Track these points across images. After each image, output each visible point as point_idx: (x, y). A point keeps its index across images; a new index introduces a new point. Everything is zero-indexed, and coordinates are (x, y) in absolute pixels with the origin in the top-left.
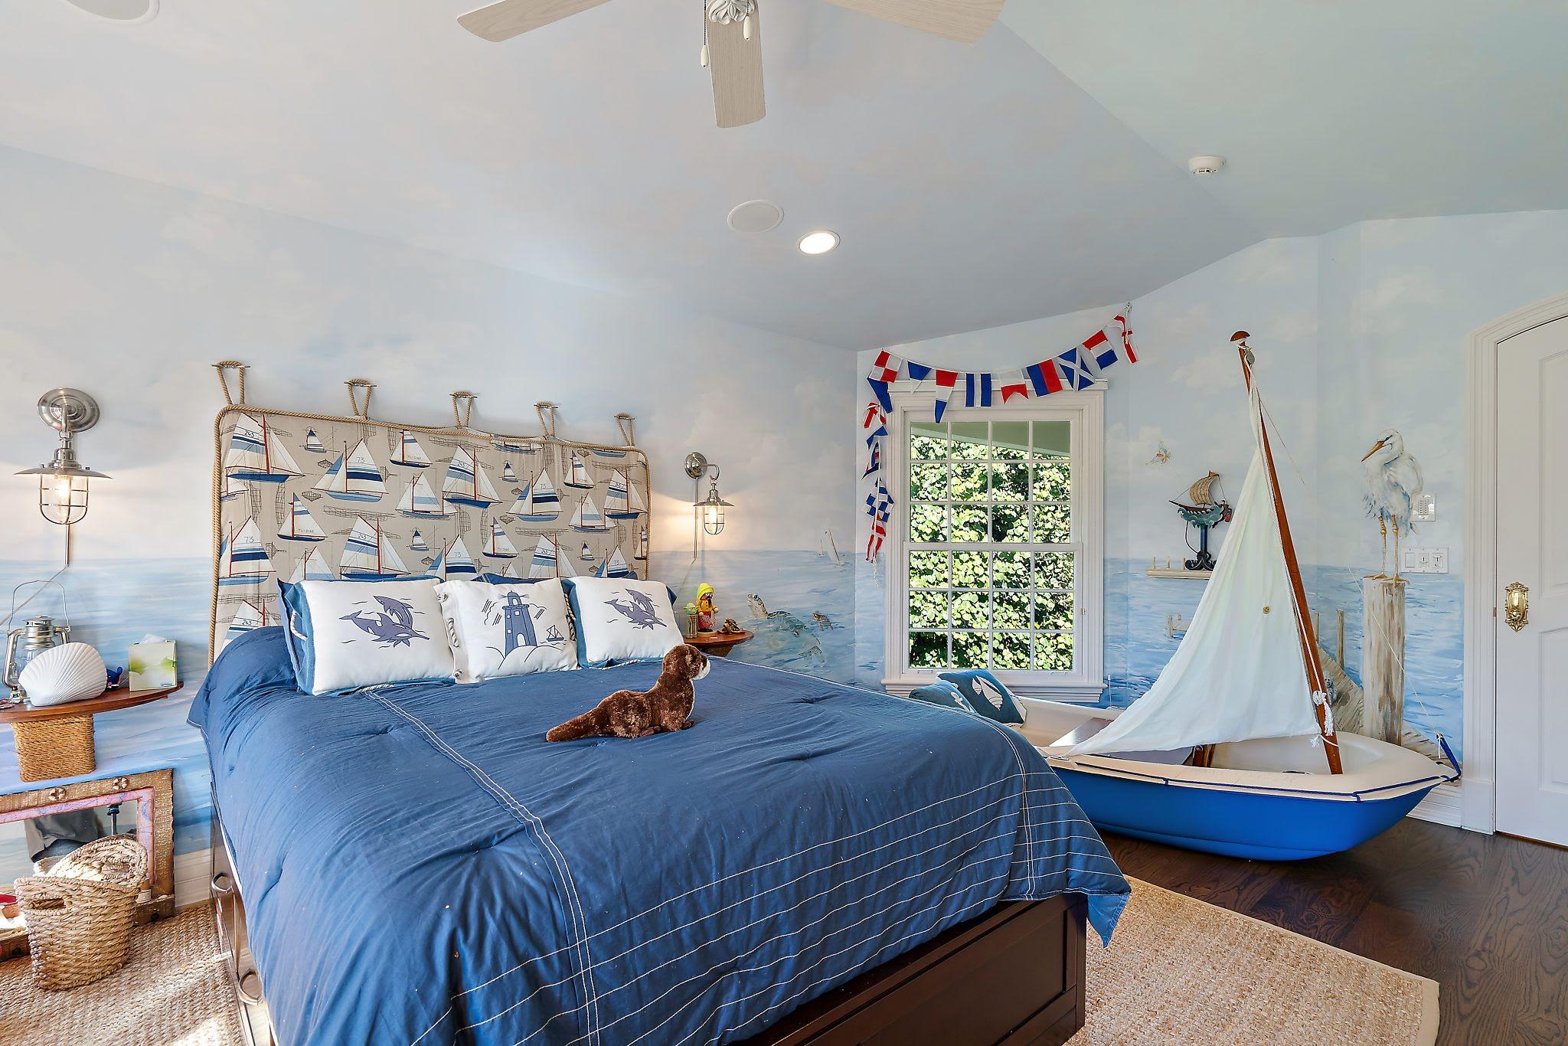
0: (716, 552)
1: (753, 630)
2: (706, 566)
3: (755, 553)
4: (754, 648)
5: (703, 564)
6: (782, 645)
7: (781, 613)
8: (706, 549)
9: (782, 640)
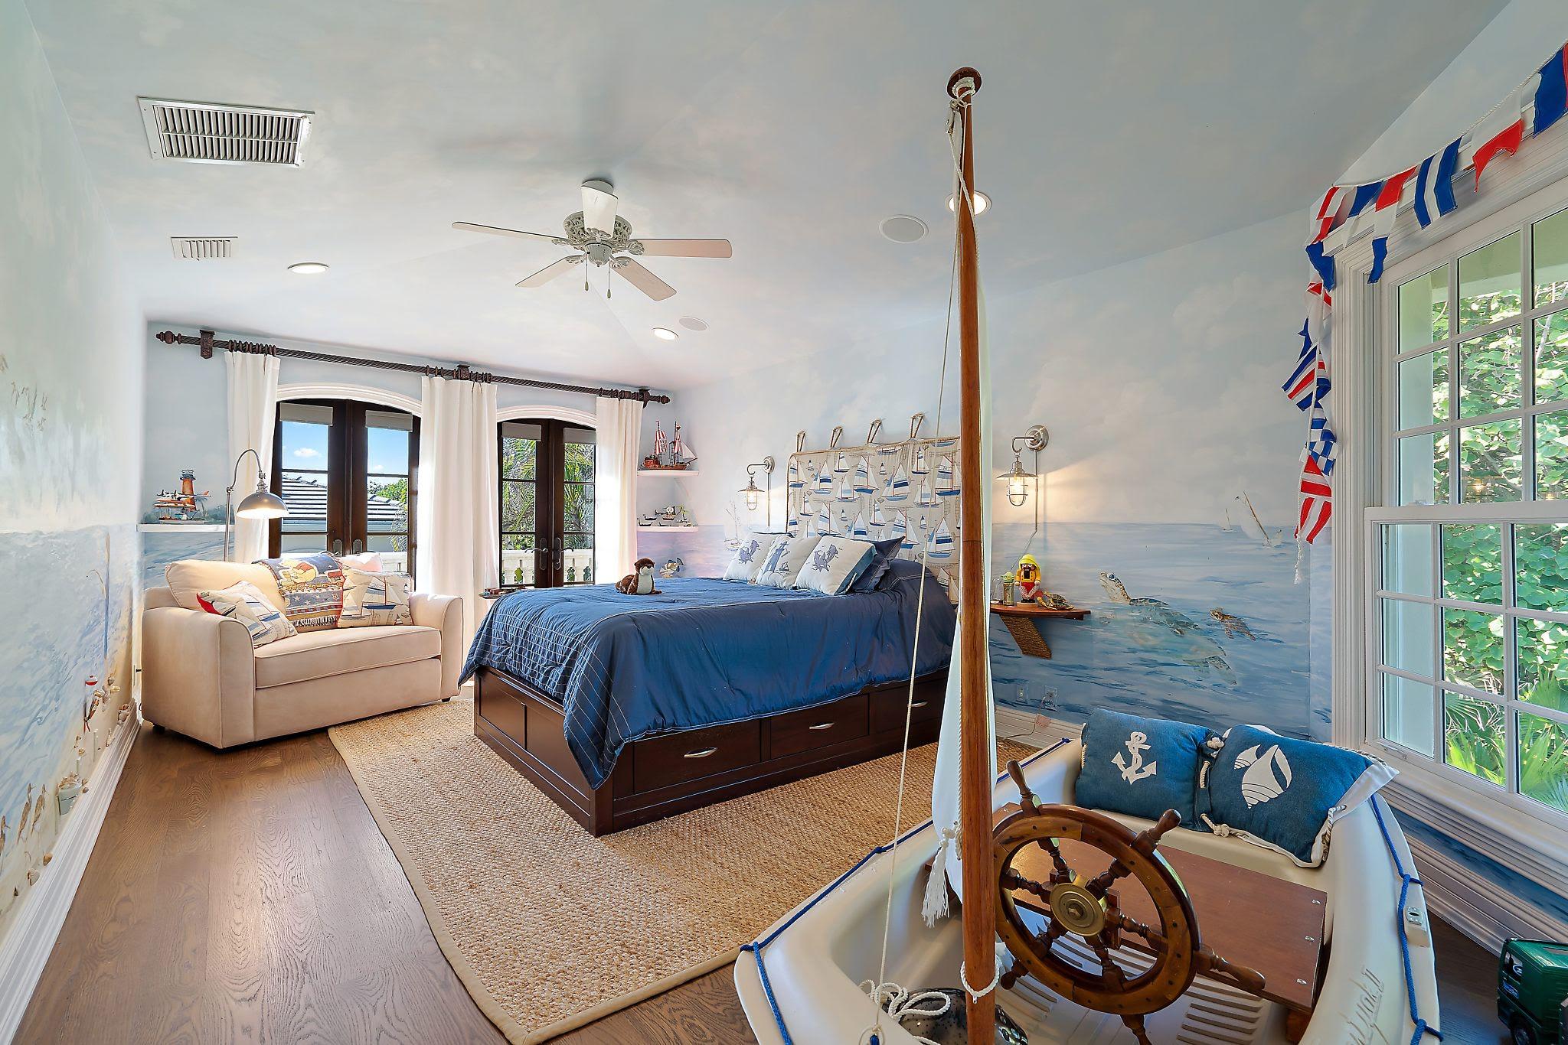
0: (1059, 524)
1: (1109, 614)
2: (1048, 538)
3: (1111, 526)
4: (1110, 635)
5: (1045, 536)
6: (1152, 642)
7: (1151, 601)
8: (1048, 521)
9: (1155, 635)
